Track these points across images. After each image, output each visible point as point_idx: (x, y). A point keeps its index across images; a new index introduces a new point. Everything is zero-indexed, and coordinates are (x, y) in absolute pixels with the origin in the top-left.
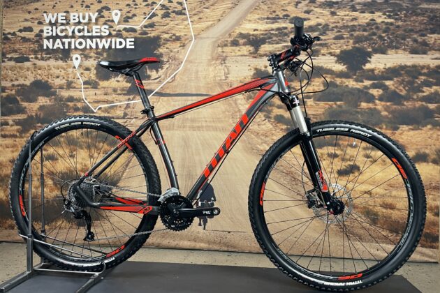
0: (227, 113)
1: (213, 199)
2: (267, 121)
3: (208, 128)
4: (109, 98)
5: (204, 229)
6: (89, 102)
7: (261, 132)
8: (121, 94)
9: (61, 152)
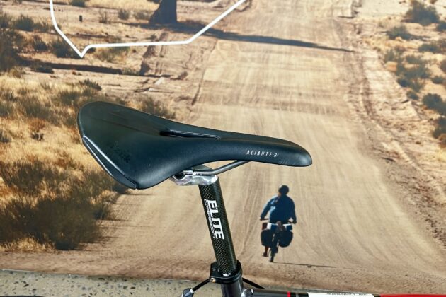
0: (342, 83)
1: (291, 220)
2: (409, 103)
3: (302, 107)
4: (111, 30)
5: (272, 260)
6: (67, 35)
7: (395, 122)
8: (136, 25)
9: (14, 127)
